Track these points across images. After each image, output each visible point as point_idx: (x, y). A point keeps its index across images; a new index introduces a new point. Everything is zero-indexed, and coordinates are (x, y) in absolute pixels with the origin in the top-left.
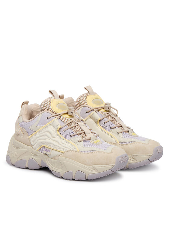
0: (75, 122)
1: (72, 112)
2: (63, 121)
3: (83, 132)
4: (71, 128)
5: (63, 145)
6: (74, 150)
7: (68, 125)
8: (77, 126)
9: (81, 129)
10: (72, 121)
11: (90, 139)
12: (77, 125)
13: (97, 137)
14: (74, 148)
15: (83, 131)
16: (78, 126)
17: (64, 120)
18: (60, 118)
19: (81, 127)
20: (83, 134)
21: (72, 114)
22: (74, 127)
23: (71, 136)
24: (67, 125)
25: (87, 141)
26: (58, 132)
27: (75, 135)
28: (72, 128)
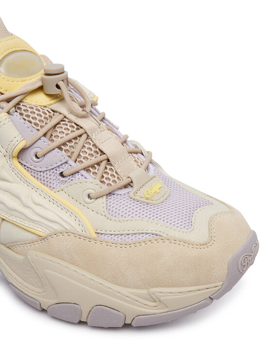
0: (70, 121)
1: (58, 87)
2: (30, 122)
3: (104, 157)
4: (59, 148)
5: (37, 209)
6: (79, 229)
7: (48, 135)
8: (80, 136)
9: (94, 145)
10: (61, 117)
11: (129, 185)
12: (81, 131)
13: (147, 168)
14: (75, 225)
15: (102, 153)
16: (84, 136)
17: (32, 115)
18: (19, 108)
19: (93, 137)
20: (103, 164)
21: (57, 91)
22: (70, 141)
23: (62, 174)
24: (45, 135)
25: (120, 192)
26: (16, 161)
27: (75, 173)
28: (64, 144)
